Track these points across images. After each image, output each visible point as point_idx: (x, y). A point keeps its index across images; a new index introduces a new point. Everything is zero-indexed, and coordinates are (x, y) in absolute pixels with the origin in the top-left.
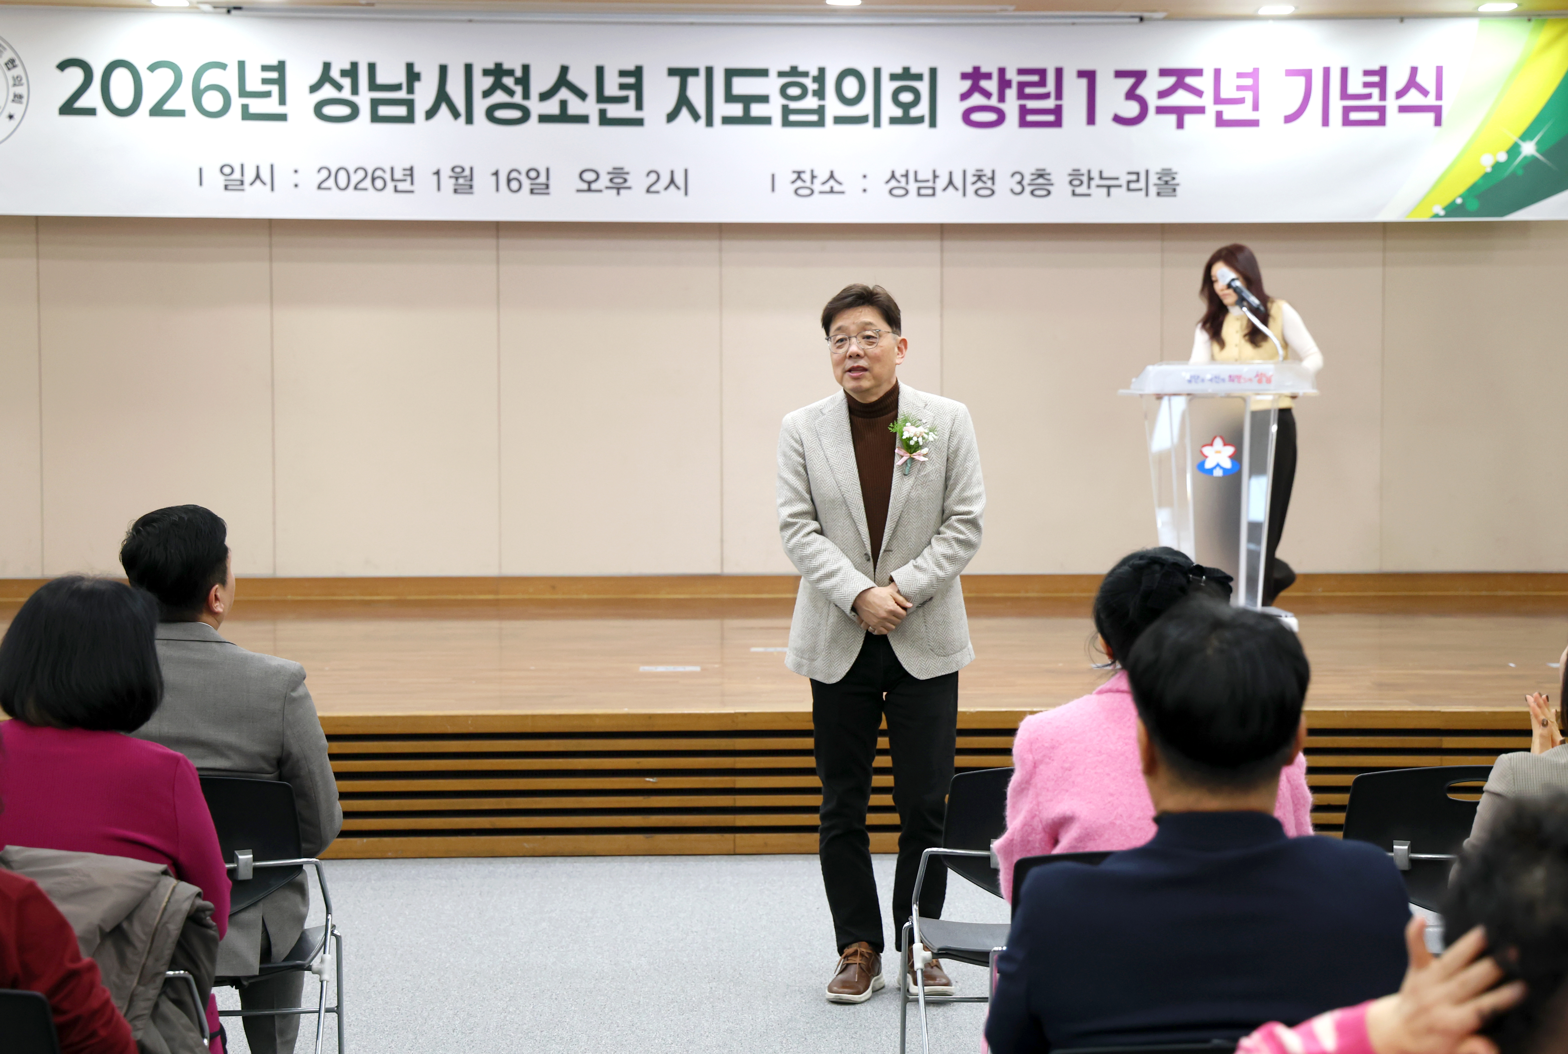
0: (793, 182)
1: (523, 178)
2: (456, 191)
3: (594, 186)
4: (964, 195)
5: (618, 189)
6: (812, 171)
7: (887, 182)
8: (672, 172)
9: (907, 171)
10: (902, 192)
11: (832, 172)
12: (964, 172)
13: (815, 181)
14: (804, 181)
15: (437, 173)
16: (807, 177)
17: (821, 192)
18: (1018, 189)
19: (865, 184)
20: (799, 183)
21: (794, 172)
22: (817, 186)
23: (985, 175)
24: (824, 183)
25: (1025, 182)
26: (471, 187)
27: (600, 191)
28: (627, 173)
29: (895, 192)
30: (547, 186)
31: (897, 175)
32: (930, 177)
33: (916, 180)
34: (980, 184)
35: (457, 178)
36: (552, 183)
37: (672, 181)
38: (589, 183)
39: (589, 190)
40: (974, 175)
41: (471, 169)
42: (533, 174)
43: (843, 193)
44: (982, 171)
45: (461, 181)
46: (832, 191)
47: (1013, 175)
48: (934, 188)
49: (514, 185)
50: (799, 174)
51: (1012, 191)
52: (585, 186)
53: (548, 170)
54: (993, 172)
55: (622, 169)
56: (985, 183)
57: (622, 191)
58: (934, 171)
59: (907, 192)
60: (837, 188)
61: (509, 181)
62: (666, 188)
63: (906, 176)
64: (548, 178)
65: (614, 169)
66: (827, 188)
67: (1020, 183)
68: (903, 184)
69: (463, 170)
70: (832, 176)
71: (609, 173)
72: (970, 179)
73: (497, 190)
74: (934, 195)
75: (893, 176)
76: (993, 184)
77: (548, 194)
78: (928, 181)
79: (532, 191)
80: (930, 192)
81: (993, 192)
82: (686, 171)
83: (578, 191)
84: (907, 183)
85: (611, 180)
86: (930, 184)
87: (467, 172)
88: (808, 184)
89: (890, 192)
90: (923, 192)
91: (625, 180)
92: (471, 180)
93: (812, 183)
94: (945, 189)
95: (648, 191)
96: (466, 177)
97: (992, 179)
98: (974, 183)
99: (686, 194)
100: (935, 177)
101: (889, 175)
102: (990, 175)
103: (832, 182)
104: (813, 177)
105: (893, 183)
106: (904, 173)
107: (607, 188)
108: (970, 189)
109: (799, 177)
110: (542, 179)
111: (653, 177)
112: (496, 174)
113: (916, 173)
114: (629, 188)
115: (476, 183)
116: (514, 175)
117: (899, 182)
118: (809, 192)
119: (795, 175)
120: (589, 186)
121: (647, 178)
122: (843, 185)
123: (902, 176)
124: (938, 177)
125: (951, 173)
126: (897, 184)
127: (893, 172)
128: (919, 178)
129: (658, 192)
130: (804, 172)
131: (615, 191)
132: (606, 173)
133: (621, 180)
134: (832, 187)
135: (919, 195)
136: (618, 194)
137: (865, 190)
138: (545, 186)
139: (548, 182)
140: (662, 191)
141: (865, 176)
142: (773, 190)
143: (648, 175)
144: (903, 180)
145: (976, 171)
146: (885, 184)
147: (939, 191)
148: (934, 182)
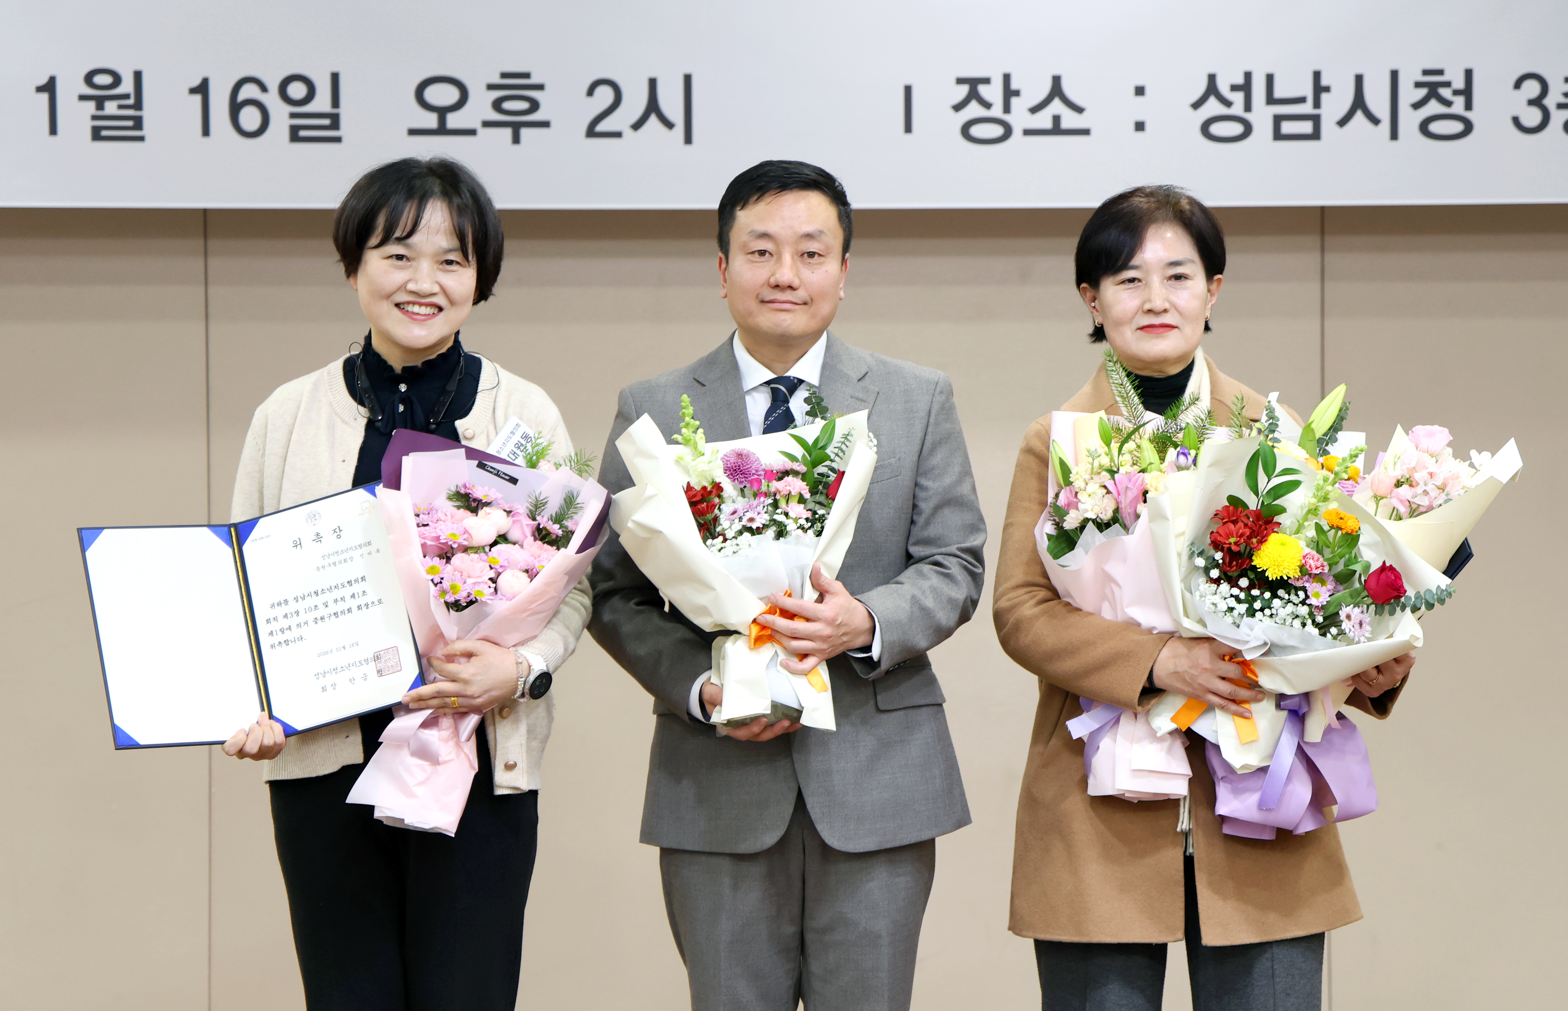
0: (958, 108)
1: (272, 100)
2: (97, 134)
3: (454, 120)
4: (1394, 135)
5: (516, 128)
6: (1007, 78)
7: (1196, 105)
9: (1248, 76)
10: (1236, 129)
11: (1057, 80)
12: (1394, 75)
13: (1014, 101)
14: (987, 105)
15: (49, 87)
16: (993, 93)
17: (1027, 132)
18: (1532, 117)
19: (1140, 109)
20: (974, 110)
21: (960, 81)
22: (1019, 118)
23: (1447, 84)
24: (1034, 110)
25: (1550, 102)
26: (138, 123)
27: (472, 132)
28: (540, 87)
29: (1217, 129)
30: (335, 121)
31: (1223, 87)
32: (1307, 91)
33: (1271, 100)
34: (1434, 107)
35: (100, 102)
36: (345, 112)
37: (653, 107)
38: (442, 112)
39: (442, 130)
40: (1418, 85)
41: (138, 76)
42: (297, 90)
43: (1086, 132)
44: (1440, 72)
45: (111, 108)
46: (1057, 129)
47: (1518, 85)
48: (1316, 120)
49: (250, 118)
50: (973, 83)
51: (1516, 121)
52: (431, 120)
53: (335, 78)
54: (1469, 74)
55: (527, 75)
56: (1448, 103)
57: (526, 133)
58: (1317, 75)
59: (1248, 129)
60: (1069, 120)
61: (235, 108)
62: (637, 126)
63: (1245, 87)
64: (336, 102)
65: (504, 75)
66: (1044, 120)
67: (1537, 102)
68: (1238, 109)
69: (117, 80)
70: (1057, 90)
71: (491, 87)
72: (1409, 94)
73: (206, 132)
74: (1316, 135)
75: (1212, 89)
76: (1469, 106)
77: (338, 140)
78: (1302, 100)
79: (295, 135)
80: (1306, 127)
81: (1469, 127)
82: (688, 79)
83: (413, 132)
84: (1248, 107)
85: (497, 105)
86: (1307, 108)
87: (127, 86)
88: (997, 111)
89: (1205, 129)
90: (1287, 127)
91: (535, 106)
92: (138, 105)
93: (1007, 109)
94: (1342, 123)
95: (591, 132)
96: (126, 96)
97: (1467, 92)
98: (1417, 106)
99: (688, 139)
100: (1319, 89)
101: (1201, 87)
102: (1459, 83)
103: (1057, 106)
104: (1009, 93)
105: (1213, 107)
106: (1240, 80)
107: (487, 124)
108: (1409, 120)
109: (973, 95)
110: (322, 103)
111: (605, 95)
112: (202, 89)
113: (1270, 79)
114: (546, 124)
115: (147, 113)
116: (249, 91)
117: (1228, 104)
118: (998, 131)
119: (964, 89)
120: (442, 121)
121: (590, 99)
122: (1085, 114)
123: (1234, 88)
124: (1327, 89)
125: (1359, 79)
126: (1222, 110)
127: (1212, 78)
128: (1278, 94)
129: (618, 135)
130: (987, 81)
131: (508, 132)
132: (484, 87)
133: (524, 105)
134: (1057, 119)
135: (1278, 136)
136: (516, 140)
137: (1140, 126)
138: (326, 122)
139: (335, 111)
140: (628, 132)
141: (1140, 91)
142: (908, 128)
143: (590, 92)
144: (1238, 98)
145: (1426, 72)
146: (1191, 110)
147: (1328, 125)
148: (1317, 104)
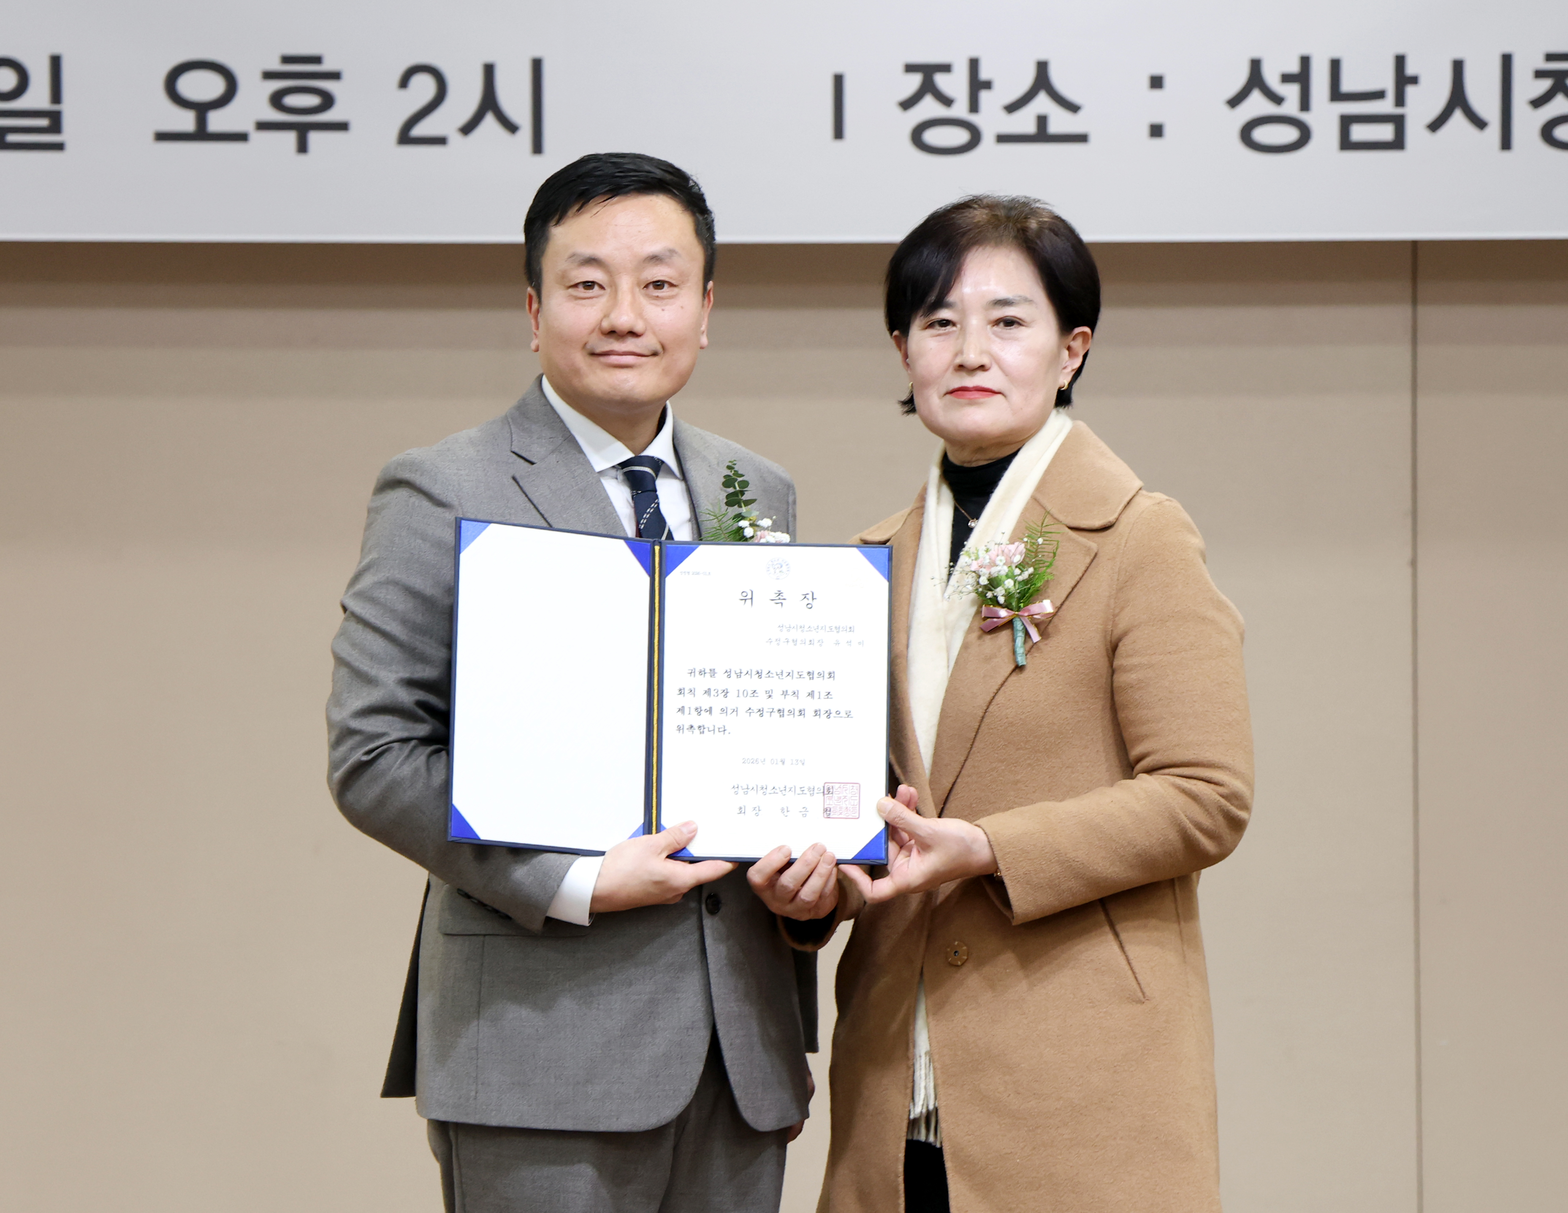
0: (907, 104)
3: (217, 121)
4: (1506, 143)
5: (302, 131)
6: (974, 64)
7: (1234, 102)
8: (489, 71)
9: (1305, 61)
10: (1288, 134)
11: (1042, 67)
12: (1507, 61)
13: (984, 96)
14: (947, 102)
16: (954, 84)
17: (1002, 139)
19: (1156, 106)
20: (929, 108)
21: (910, 68)
22: (991, 119)
24: (1012, 108)
27: (242, 137)
28: (335, 76)
29: (1262, 134)
30: (55, 122)
31: (1271, 78)
32: (1388, 83)
33: (1337, 95)
34: (1561, 105)
36: (70, 109)
37: (489, 103)
38: (202, 109)
39: (201, 134)
40: (1540, 74)
42: (5, 80)
43: (1082, 138)
46: (1042, 134)
48: (1399, 122)
50: (928, 71)
52: (186, 121)
53: (56, 62)
55: (317, 60)
57: (314, 137)
58: (1400, 61)
59: (1305, 135)
60: (1060, 122)
62: (467, 129)
63: (1302, 77)
64: (56, 96)
65: (287, 60)
66: (1025, 122)
68: (1291, 107)
70: (1042, 81)
71: (269, 75)
72: (1527, 87)
74: (1398, 143)
75: (1255, 79)
77: (59, 147)
78: (1379, 95)
80: (1386, 132)
82: (537, 65)
83: (162, 137)
84: (1305, 105)
85: (276, 100)
86: (1386, 106)
88: (960, 110)
89: (1246, 134)
90: (1359, 133)
91: (328, 101)
93: (974, 107)
94: (1435, 126)
95: (405, 138)
98: (1538, 103)
99: (537, 147)
100: (1403, 80)
101: (1241, 77)
103: (1042, 103)
104: (978, 85)
105: (1256, 104)
106: (1294, 67)
107: (263, 126)
108: (1527, 122)
109: (928, 88)
110: (37, 97)
111: (424, 87)
113: (1335, 66)
114: (342, 126)
117: (1278, 100)
118: (961, 136)
119: (915, 81)
120: (201, 121)
121: (403, 93)
122: (1081, 114)
123: (1287, 78)
124: (1414, 80)
125: (1458, 67)
126: (1270, 109)
127: (1256, 65)
128: (1347, 86)
129: (441, 141)
130: (946, 68)
131: (290, 138)
132: (258, 75)
133: (313, 101)
134: (1042, 121)
135: (1347, 144)
136: (302, 147)
137: (1156, 131)
138: (44, 122)
139: (55, 107)
140: (455, 138)
141: (1157, 82)
142: (839, 133)
143: (404, 82)
144: (1291, 92)
145: (1550, 57)
146: (1226, 109)
147: (1415, 129)
148: (1400, 100)
